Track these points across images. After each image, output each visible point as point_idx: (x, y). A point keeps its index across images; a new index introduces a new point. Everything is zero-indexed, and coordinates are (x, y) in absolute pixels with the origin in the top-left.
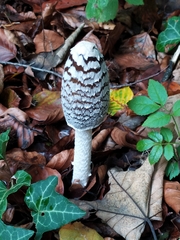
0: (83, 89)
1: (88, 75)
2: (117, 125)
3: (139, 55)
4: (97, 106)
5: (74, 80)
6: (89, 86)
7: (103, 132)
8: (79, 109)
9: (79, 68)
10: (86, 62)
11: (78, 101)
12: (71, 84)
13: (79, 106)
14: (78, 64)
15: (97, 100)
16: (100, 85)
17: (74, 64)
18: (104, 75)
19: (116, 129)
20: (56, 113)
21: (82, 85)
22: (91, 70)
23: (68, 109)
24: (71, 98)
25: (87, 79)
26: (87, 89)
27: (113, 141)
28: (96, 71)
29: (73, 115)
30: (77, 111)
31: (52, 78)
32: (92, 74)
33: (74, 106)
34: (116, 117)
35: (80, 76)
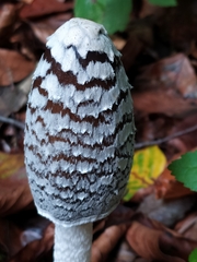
0: (75, 127)
1: (87, 95)
2: (138, 217)
3: (170, 92)
4: (107, 167)
5: (55, 107)
6: (89, 119)
7: (111, 231)
8: (66, 175)
9: (66, 78)
10: (84, 63)
11: (62, 156)
12: (48, 116)
13: (66, 167)
14: (65, 68)
15: (107, 153)
16: (115, 119)
17: (55, 68)
18: (123, 95)
19: (135, 226)
20: (16, 195)
21: (74, 118)
22: (94, 82)
23: (39, 175)
24: (46, 151)
25: (84, 103)
26: (83, 128)
27: (130, 249)
28: (106, 84)
29: (50, 190)
30: (59, 181)
31: (10, 132)
32: (96, 91)
33: (53, 168)
34: (134, 203)
35: (68, 96)
